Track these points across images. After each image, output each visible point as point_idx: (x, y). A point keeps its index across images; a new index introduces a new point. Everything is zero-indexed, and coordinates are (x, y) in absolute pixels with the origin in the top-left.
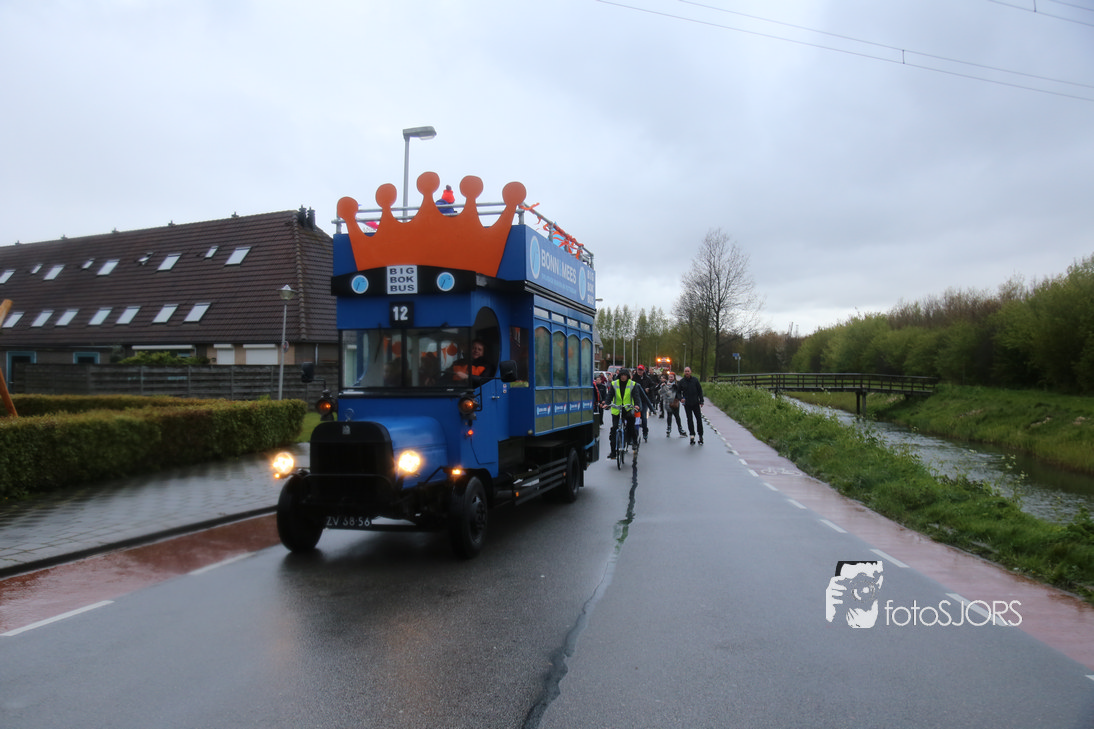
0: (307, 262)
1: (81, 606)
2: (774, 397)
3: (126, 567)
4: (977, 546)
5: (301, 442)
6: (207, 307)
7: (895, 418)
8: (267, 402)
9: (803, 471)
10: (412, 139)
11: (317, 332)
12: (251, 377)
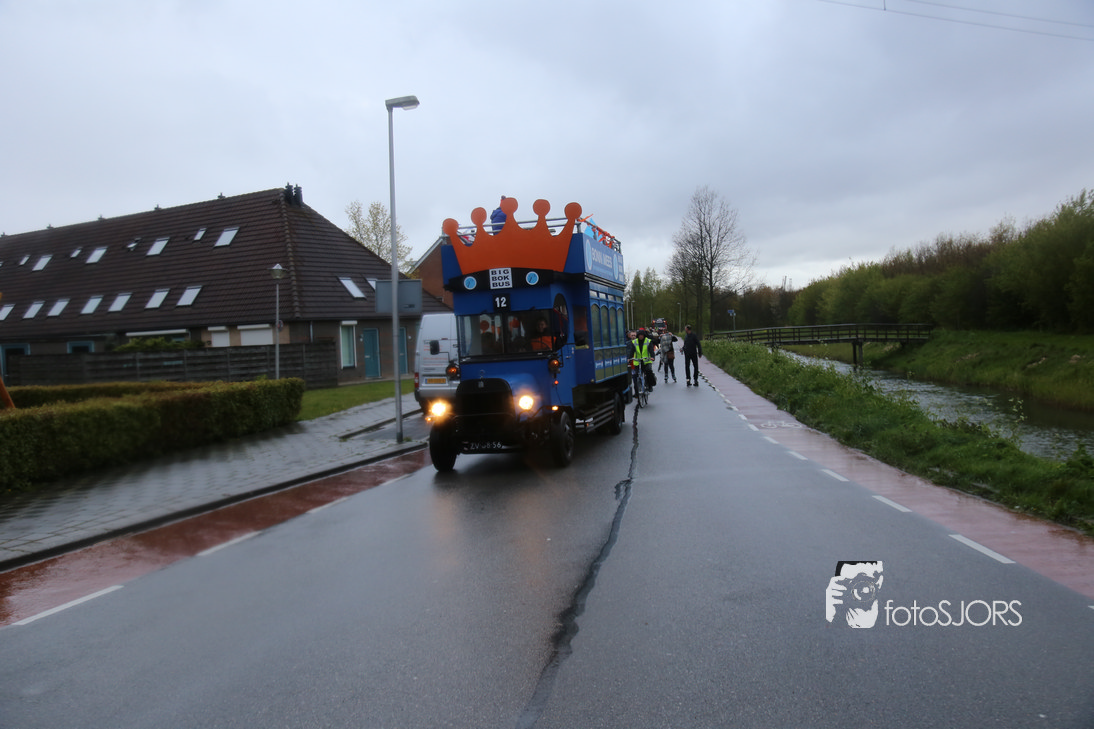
0: (296, 240)
1: (92, 592)
2: (770, 351)
3: (133, 552)
4: (978, 488)
5: (300, 420)
6: (198, 290)
7: (892, 366)
8: (264, 382)
9: (803, 422)
10: (394, 109)
11: (311, 310)
12: (247, 359)
